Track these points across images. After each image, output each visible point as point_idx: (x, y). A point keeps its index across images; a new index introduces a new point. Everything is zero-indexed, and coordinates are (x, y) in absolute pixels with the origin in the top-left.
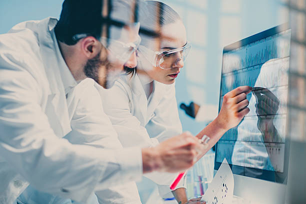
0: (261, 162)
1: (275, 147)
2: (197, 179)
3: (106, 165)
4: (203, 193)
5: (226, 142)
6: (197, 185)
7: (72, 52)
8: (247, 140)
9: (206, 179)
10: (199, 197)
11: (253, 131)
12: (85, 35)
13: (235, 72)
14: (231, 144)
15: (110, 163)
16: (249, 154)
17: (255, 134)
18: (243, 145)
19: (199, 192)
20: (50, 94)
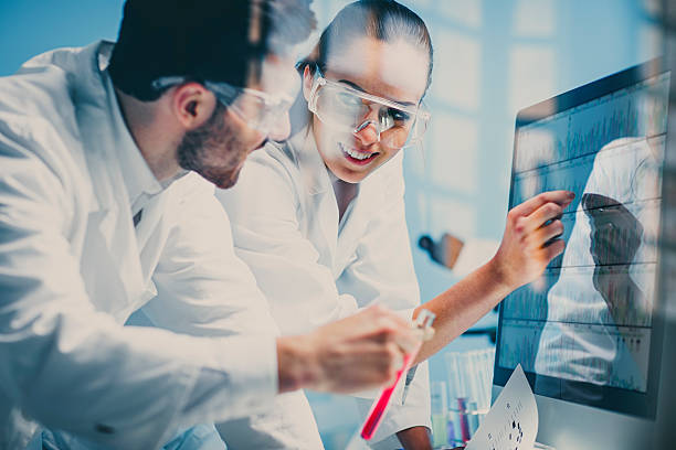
0: (597, 371)
1: (628, 335)
2: (455, 405)
3: (196, 374)
4: (467, 437)
5: (520, 322)
6: (455, 417)
7: (151, 117)
8: (569, 321)
9: (474, 404)
10: (459, 445)
11: (582, 299)
12: (180, 80)
13: (542, 169)
14: (531, 327)
15: (204, 369)
16: (570, 352)
17: (584, 306)
18: (559, 329)
19: (458, 435)
20: (96, 208)
